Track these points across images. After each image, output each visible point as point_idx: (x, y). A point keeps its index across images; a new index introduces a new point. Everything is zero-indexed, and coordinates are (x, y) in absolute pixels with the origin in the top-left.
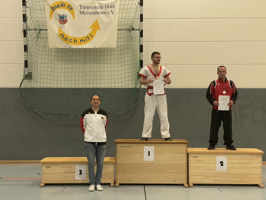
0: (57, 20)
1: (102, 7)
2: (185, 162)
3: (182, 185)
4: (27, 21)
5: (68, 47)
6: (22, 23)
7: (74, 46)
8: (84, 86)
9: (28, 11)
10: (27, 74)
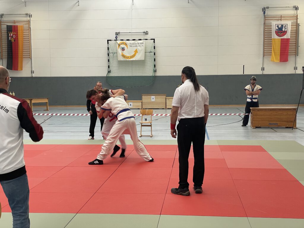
0: (120, 49)
1: (138, 44)
2: (165, 101)
3: (164, 109)
4: (109, 50)
5: (125, 60)
6: (107, 51)
7: (127, 60)
8: (132, 75)
9: (109, 46)
10: (109, 71)
